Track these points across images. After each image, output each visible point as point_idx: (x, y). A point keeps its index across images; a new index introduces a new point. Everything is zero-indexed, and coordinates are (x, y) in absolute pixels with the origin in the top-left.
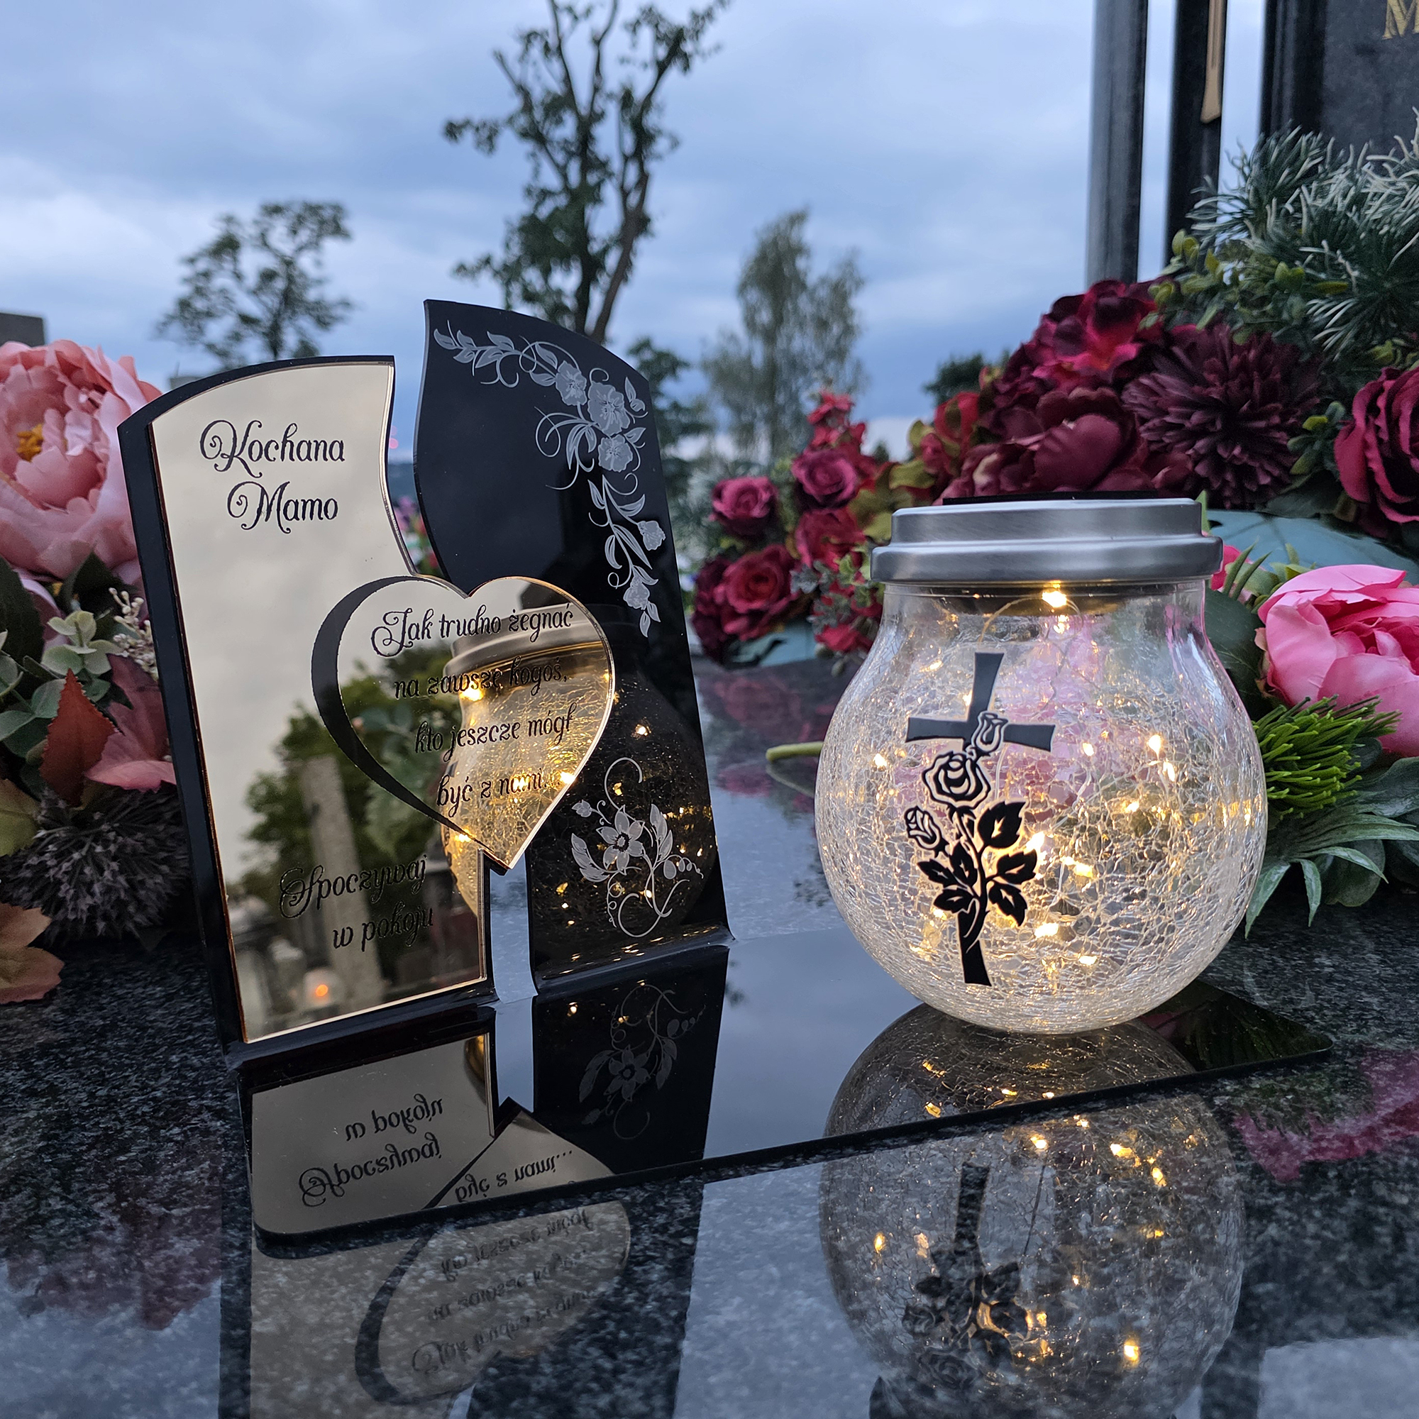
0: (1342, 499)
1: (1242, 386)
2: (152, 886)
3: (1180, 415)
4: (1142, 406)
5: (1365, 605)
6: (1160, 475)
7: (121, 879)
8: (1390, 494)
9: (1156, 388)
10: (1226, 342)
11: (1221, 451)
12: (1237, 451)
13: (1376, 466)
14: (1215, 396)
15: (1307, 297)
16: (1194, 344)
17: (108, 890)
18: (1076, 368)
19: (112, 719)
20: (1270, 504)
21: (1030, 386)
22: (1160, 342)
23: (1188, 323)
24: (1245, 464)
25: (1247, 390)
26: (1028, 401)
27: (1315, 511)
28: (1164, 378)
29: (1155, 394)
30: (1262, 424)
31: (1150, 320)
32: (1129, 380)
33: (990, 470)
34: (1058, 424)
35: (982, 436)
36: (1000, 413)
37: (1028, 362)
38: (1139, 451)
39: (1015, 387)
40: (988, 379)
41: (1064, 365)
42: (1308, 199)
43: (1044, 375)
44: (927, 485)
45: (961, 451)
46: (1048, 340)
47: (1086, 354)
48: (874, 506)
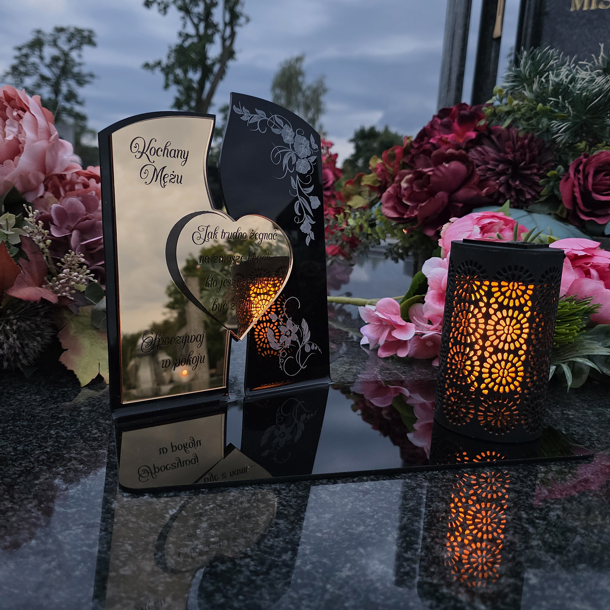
0: (560, 208)
1: (521, 155)
2: (32, 347)
3: (494, 165)
4: (477, 159)
5: (585, 257)
6: (485, 190)
7: (17, 342)
8: (582, 208)
9: (484, 152)
10: (515, 135)
11: (510, 182)
12: (517, 183)
13: (577, 195)
14: (510, 158)
15: (550, 119)
16: (500, 135)
17: (10, 347)
18: (449, 140)
19: (20, 266)
20: (529, 207)
21: (428, 146)
22: (486, 133)
23: (496, 125)
24: (521, 189)
25: (523, 157)
26: (427, 153)
27: (549, 212)
28: (488, 148)
29: (483, 155)
30: (529, 172)
31: (482, 123)
32: (472, 148)
33: (408, 181)
34: (441, 164)
35: (404, 166)
36: (413, 157)
37: (427, 136)
38: (476, 179)
39: (421, 146)
40: (408, 141)
41: (443, 139)
42: (552, 77)
43: (435, 142)
44: (377, 185)
45: (394, 172)
46: (436, 127)
47: (453, 135)
48: (352, 192)
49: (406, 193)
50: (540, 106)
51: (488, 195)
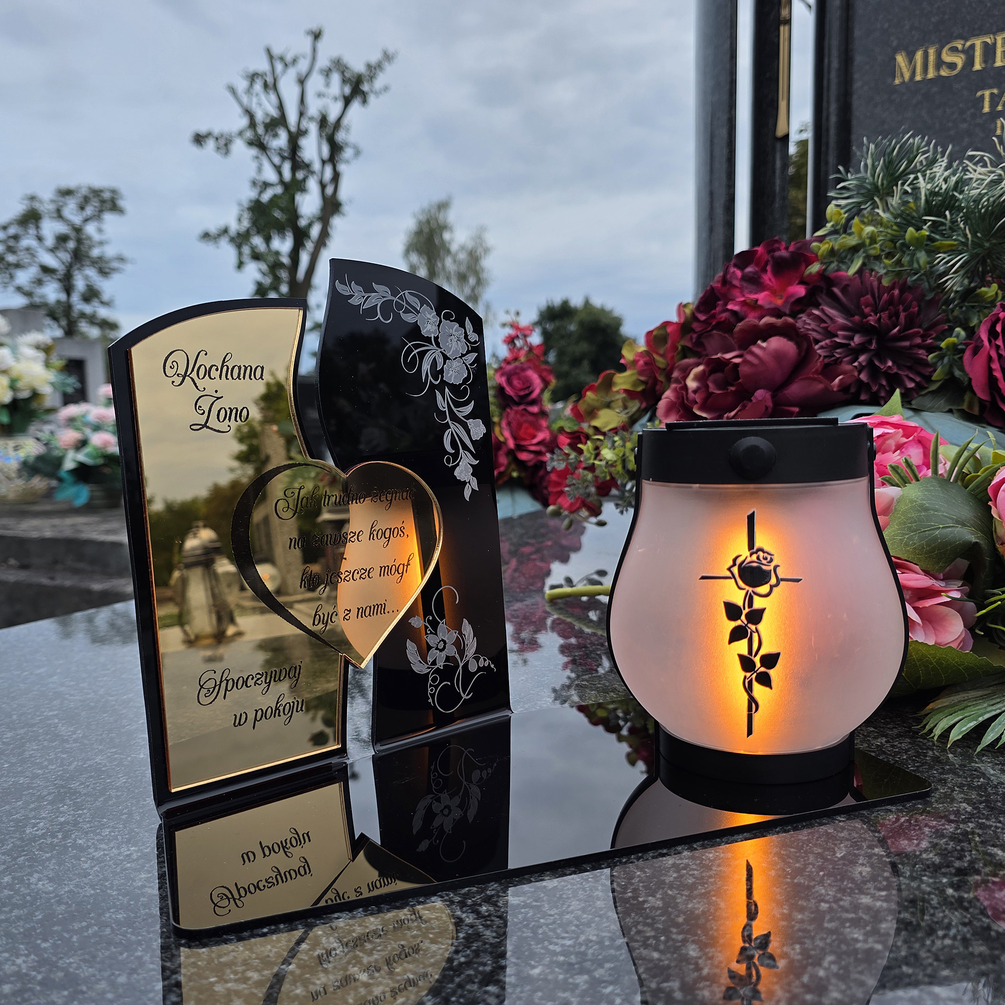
0: (968, 398)
1: (890, 317)
3: (845, 337)
4: (814, 330)
6: (837, 381)
9: (825, 317)
11: (877, 363)
12: (889, 364)
13: (998, 374)
14: (871, 323)
15: (932, 252)
16: (847, 285)
18: (759, 303)
20: (914, 402)
21: (725, 316)
22: (822, 284)
23: (838, 271)
24: (896, 373)
25: (894, 319)
26: (726, 327)
27: (947, 408)
28: (829, 310)
30: (907, 344)
31: (815, 268)
32: (802, 312)
33: (697, 378)
34: (755, 343)
35: (686, 352)
36: (699, 337)
37: (718, 299)
38: (817, 364)
39: (713, 316)
40: (688, 311)
41: (748, 301)
42: (922, 182)
43: (736, 308)
44: (640, 389)
45: (668, 365)
46: (736, 282)
47: (766, 293)
48: (596, 404)
49: (698, 398)
50: (911, 232)
51: (844, 388)
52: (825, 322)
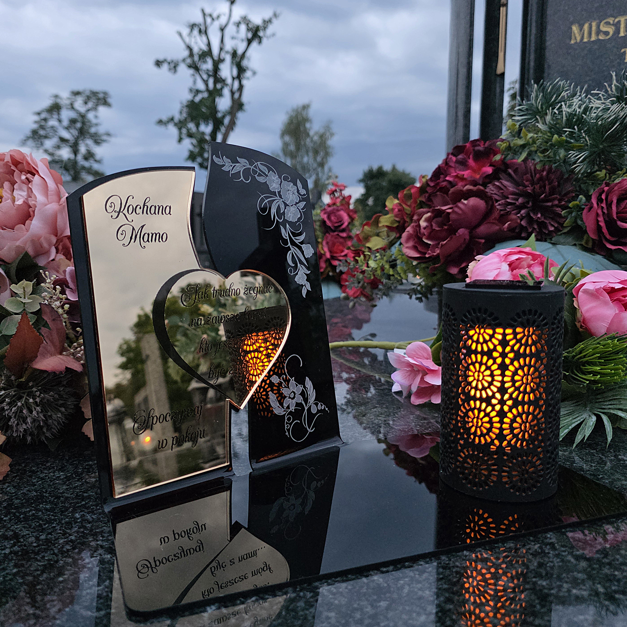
0: (585, 237)
1: (540, 188)
2: (56, 419)
3: (513, 199)
4: (495, 194)
5: (622, 289)
6: (507, 225)
7: (41, 415)
8: (608, 237)
9: (502, 187)
10: (532, 168)
11: (532, 215)
12: (539, 215)
13: (602, 224)
14: (529, 191)
15: (568, 150)
16: (517, 168)
17: (34, 421)
18: (465, 177)
19: (43, 336)
20: (553, 239)
21: (444, 184)
22: (502, 167)
23: (512, 159)
24: (543, 222)
25: (543, 189)
26: (445, 191)
27: (574, 243)
28: (505, 182)
31: (498, 157)
32: (490, 183)
33: (427, 220)
34: (460, 201)
35: (422, 205)
36: (430, 196)
37: (443, 174)
38: (496, 214)
39: (438, 184)
40: (424, 180)
41: (458, 176)
42: (565, 108)
43: (451, 179)
44: (395, 225)
45: (412, 211)
46: (452, 164)
47: (469, 171)
48: (370, 234)
49: (426, 232)
50: (556, 138)
51: (511, 229)
52: (502, 189)
